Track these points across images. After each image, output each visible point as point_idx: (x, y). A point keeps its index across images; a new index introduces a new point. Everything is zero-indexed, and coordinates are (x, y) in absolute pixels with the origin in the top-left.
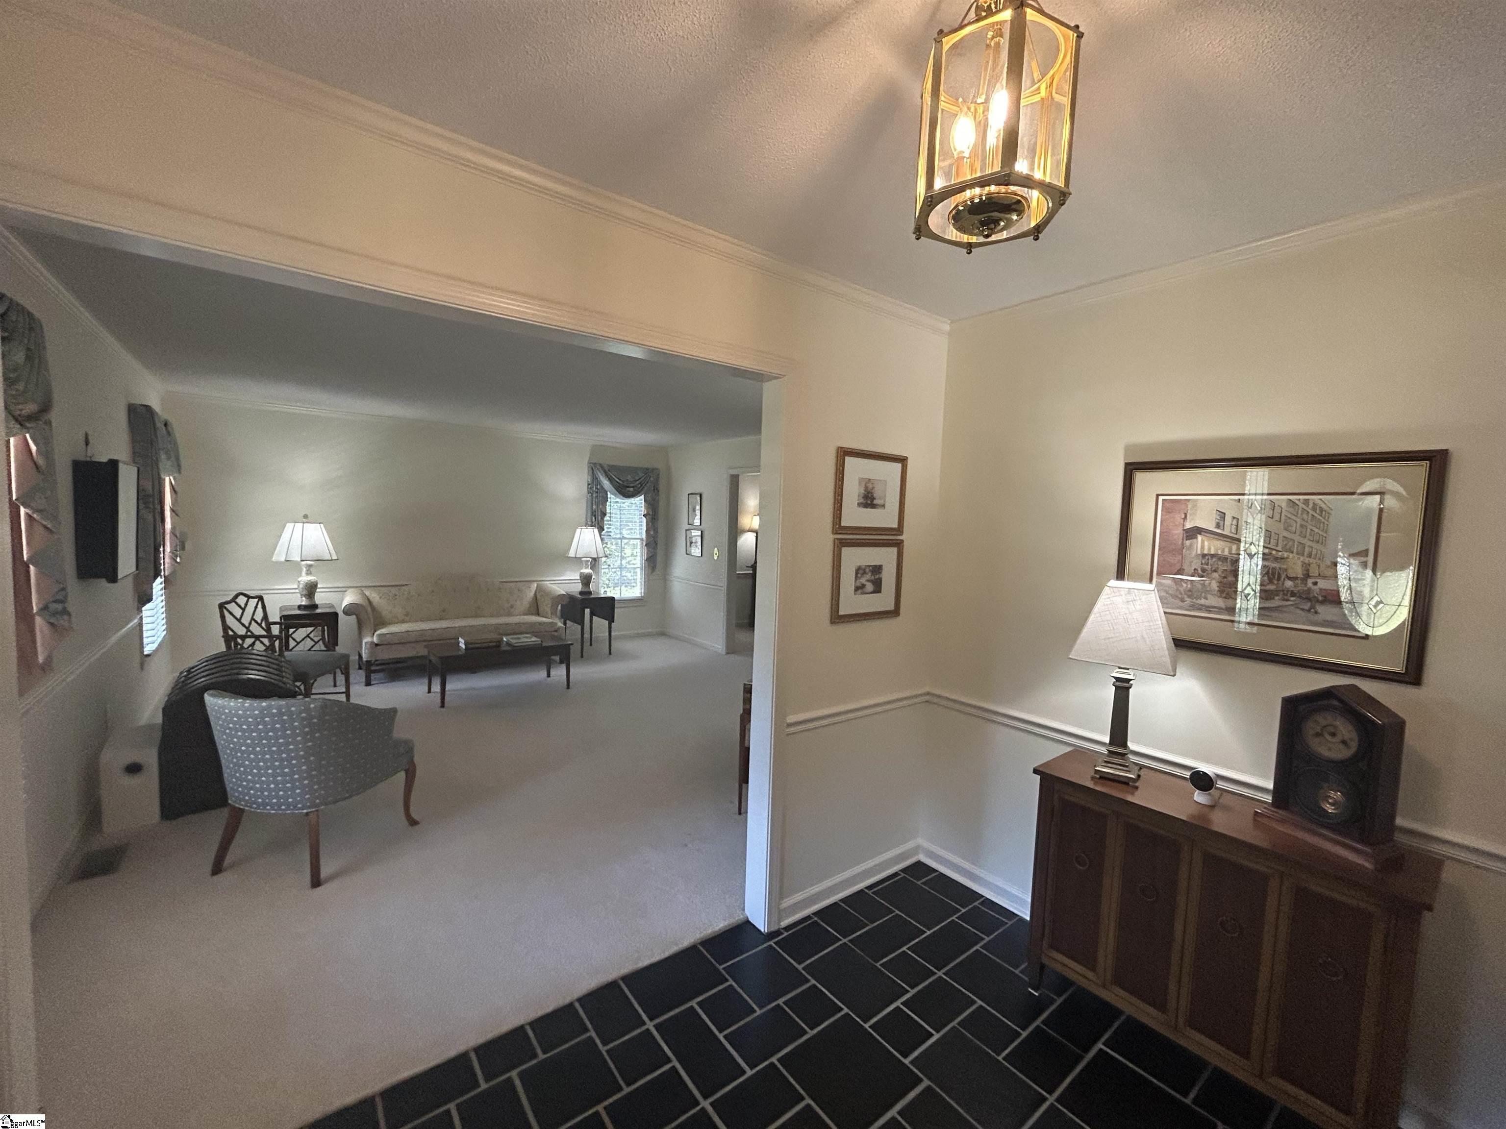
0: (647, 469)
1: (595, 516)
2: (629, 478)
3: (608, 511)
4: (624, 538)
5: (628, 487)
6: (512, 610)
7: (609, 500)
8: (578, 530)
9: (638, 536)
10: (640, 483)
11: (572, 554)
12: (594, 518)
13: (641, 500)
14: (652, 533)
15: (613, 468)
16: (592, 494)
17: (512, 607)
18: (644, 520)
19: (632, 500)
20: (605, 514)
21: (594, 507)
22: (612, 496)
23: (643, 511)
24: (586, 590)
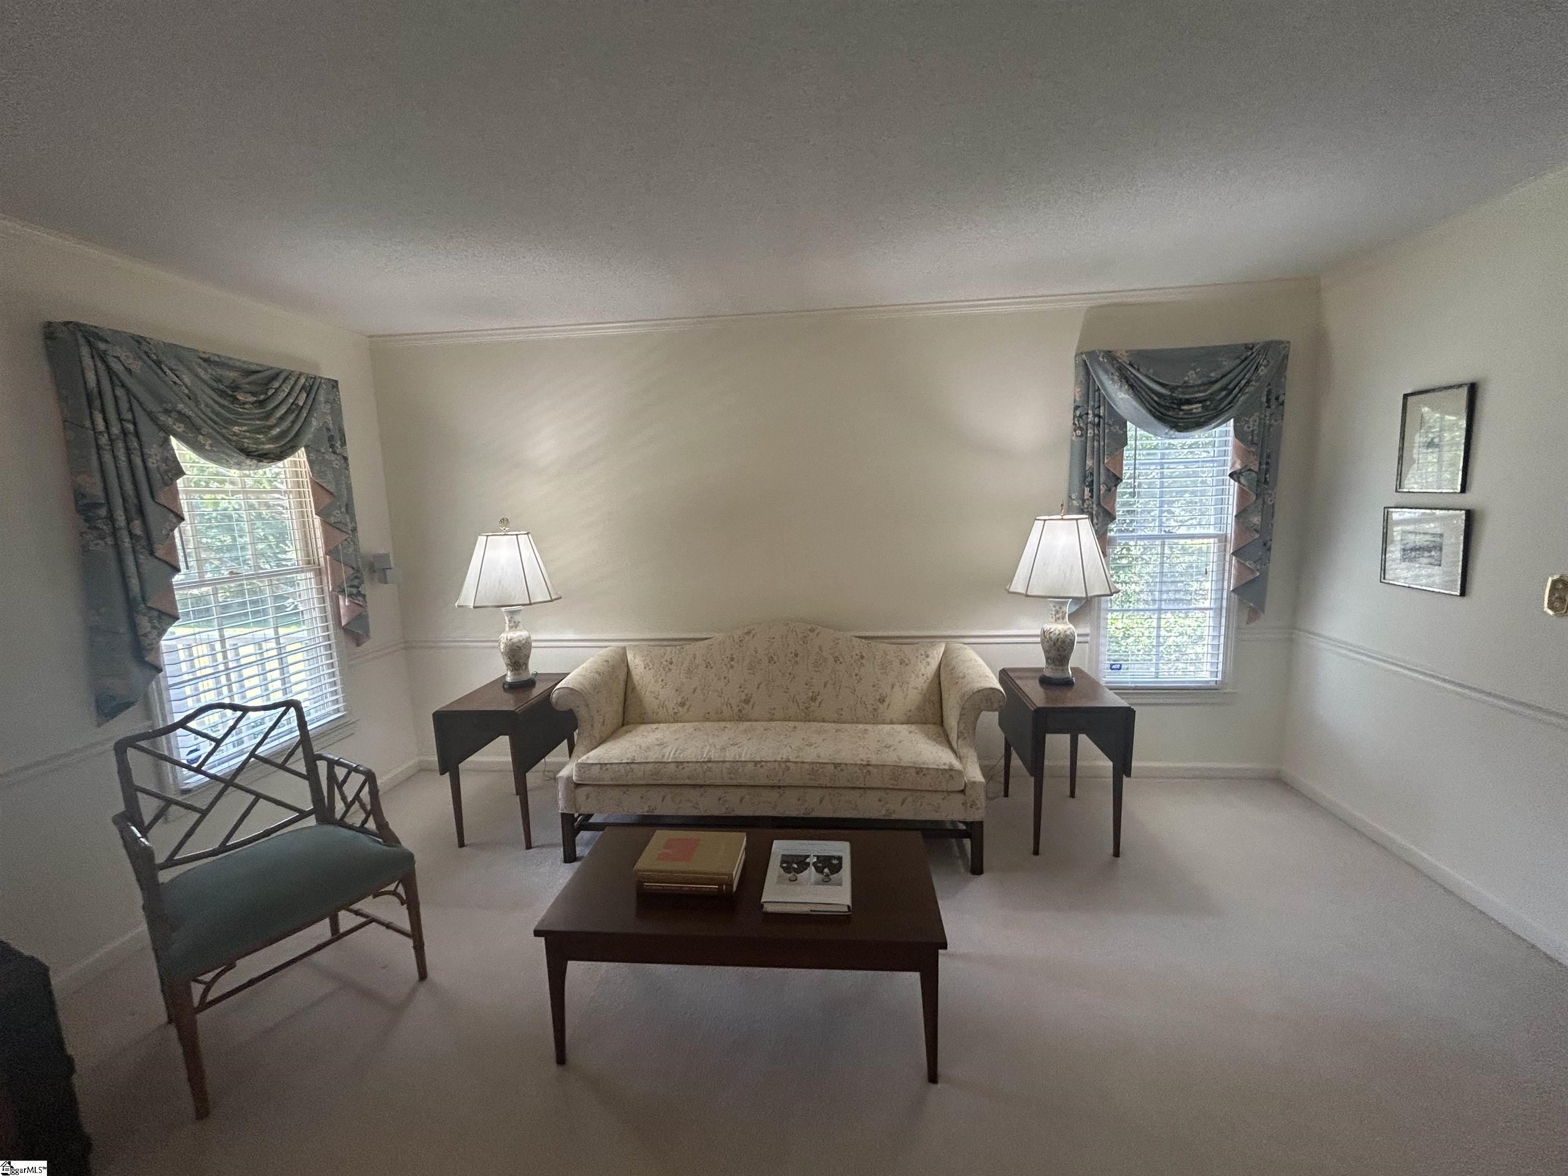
0: (1249, 347)
1: (1091, 485)
2: (1192, 377)
3: (1127, 471)
4: (1170, 535)
5: (1189, 402)
6: (882, 707)
7: (1131, 442)
8: (1038, 525)
9: (1212, 531)
10: (1224, 388)
11: (1018, 585)
12: (1087, 490)
13: (1226, 433)
14: (1256, 520)
15: (1142, 358)
16: (1084, 431)
17: (882, 701)
18: (1233, 487)
19: (1199, 436)
20: (1118, 480)
21: (1089, 463)
22: (1140, 432)
23: (1231, 462)
24: (1058, 675)
